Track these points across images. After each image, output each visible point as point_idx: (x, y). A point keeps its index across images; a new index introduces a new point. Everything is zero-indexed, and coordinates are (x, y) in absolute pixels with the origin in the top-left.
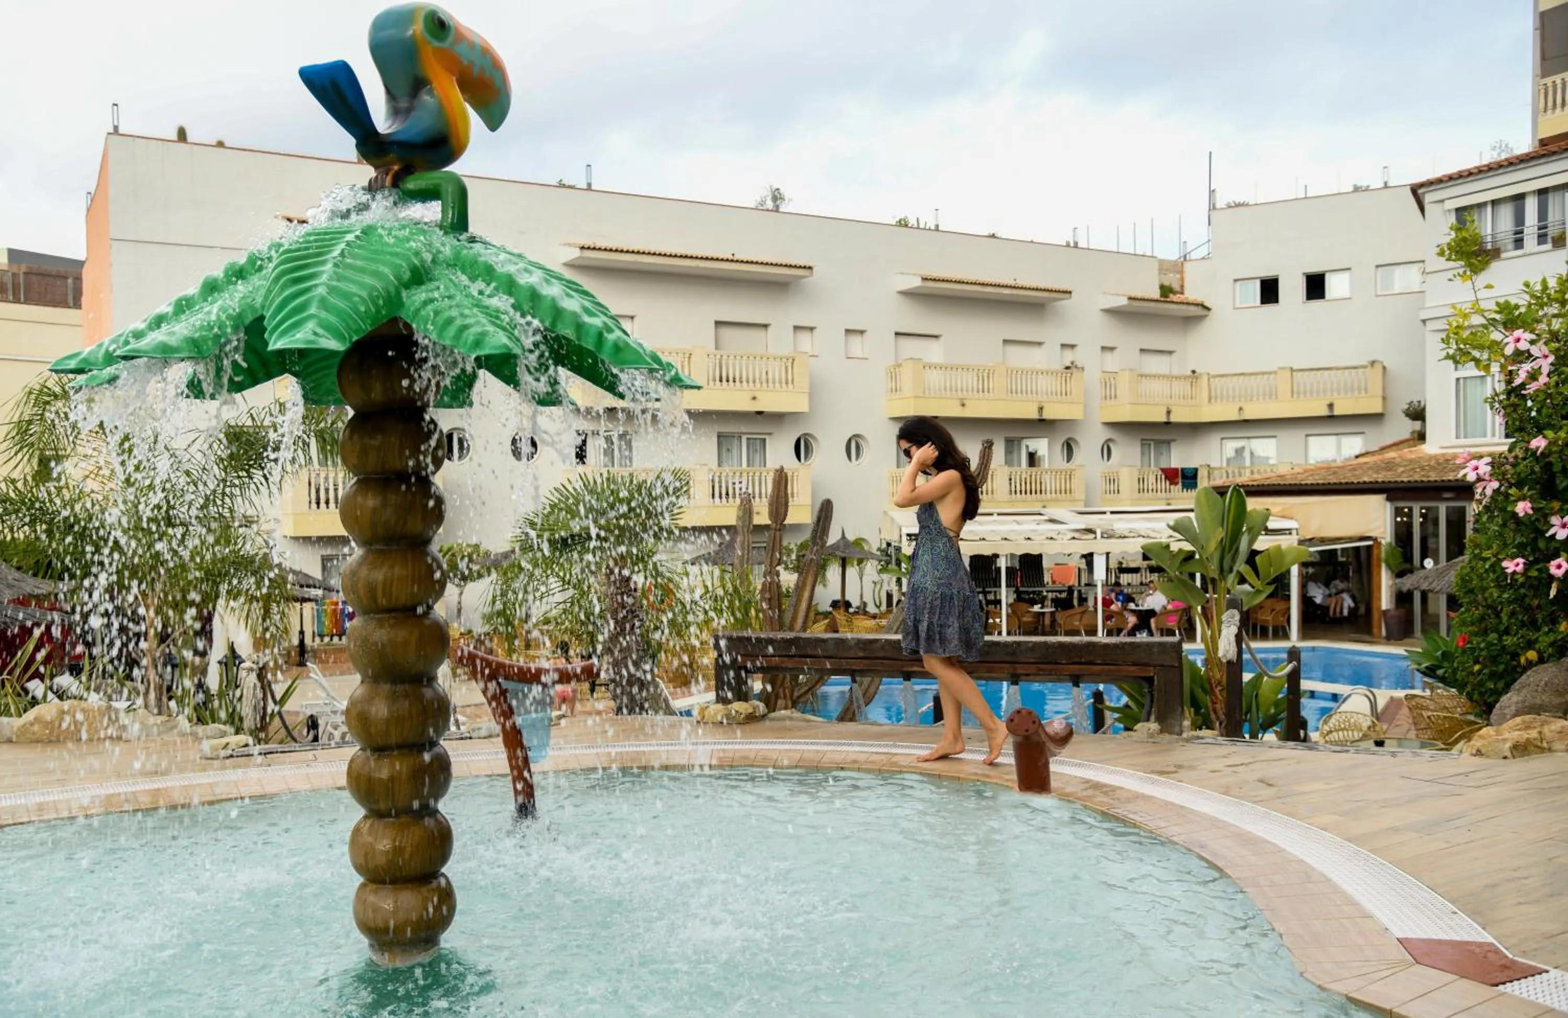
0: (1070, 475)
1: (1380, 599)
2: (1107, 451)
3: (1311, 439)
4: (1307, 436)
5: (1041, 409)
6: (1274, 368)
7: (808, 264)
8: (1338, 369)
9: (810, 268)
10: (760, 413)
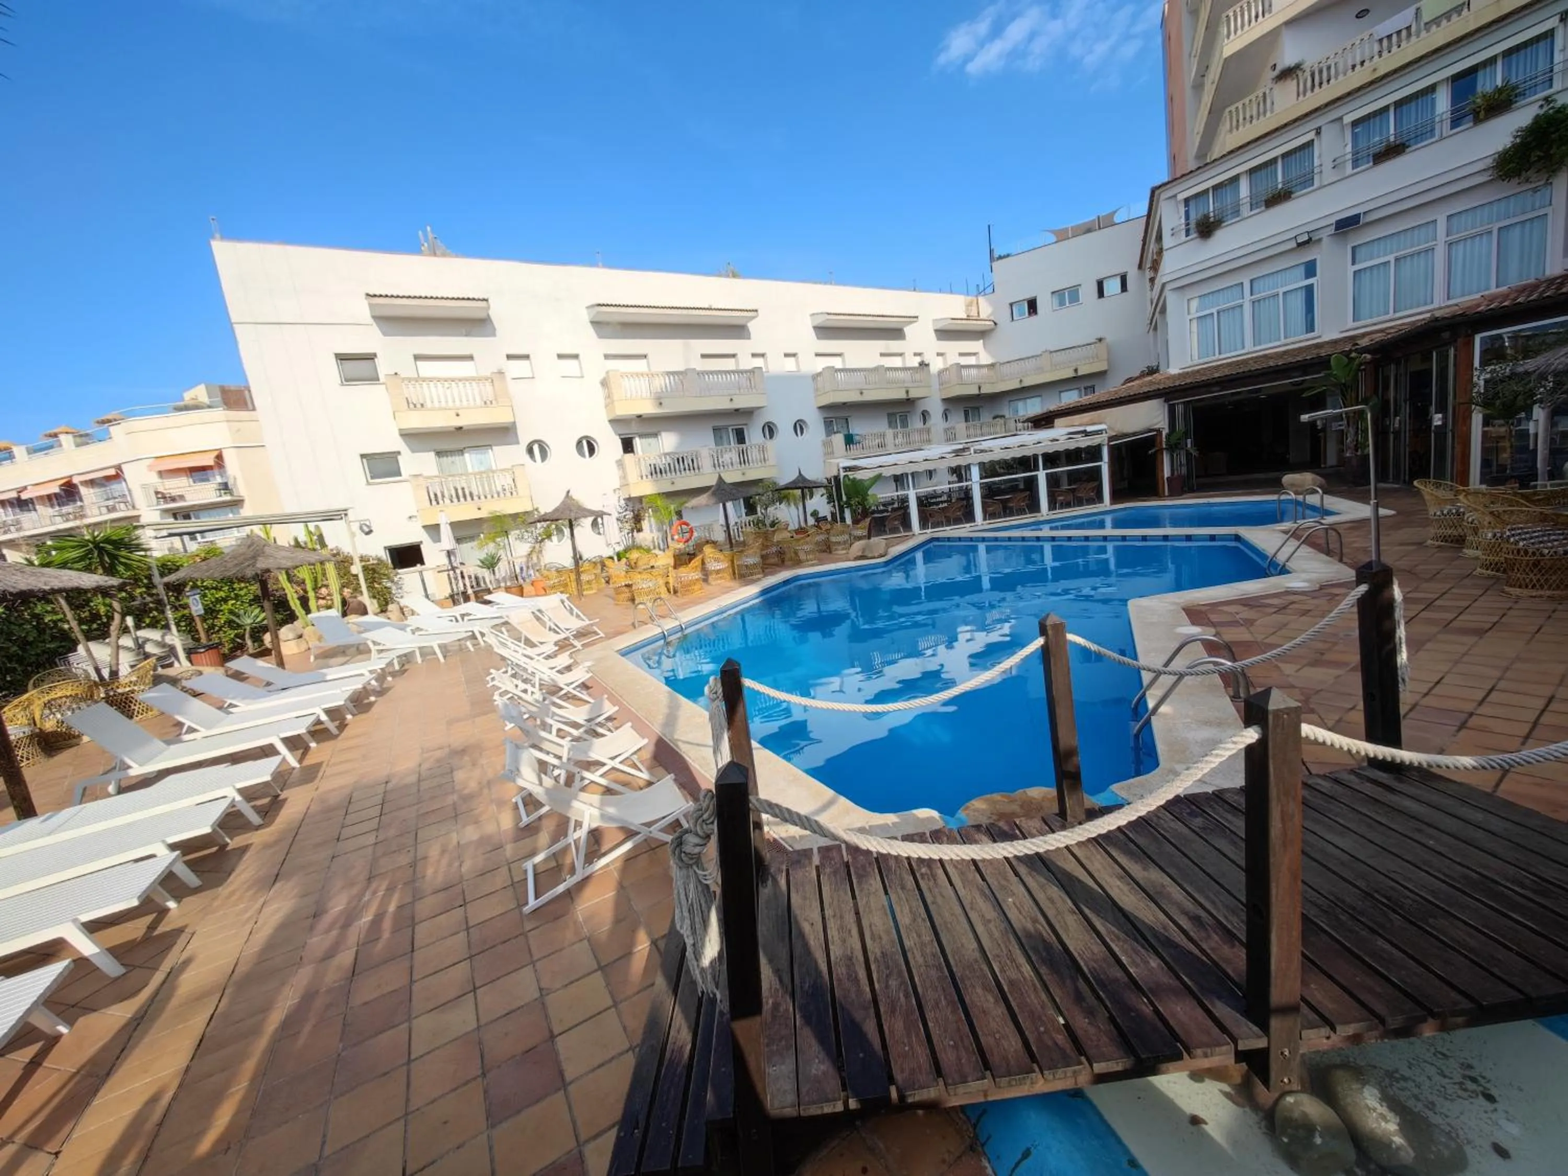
0: (928, 431)
1: (1163, 471)
2: (946, 416)
3: (1062, 394)
4: (1061, 392)
5: (907, 392)
6: (1039, 353)
7: (754, 308)
8: (1079, 346)
9: (756, 311)
10: (737, 410)
